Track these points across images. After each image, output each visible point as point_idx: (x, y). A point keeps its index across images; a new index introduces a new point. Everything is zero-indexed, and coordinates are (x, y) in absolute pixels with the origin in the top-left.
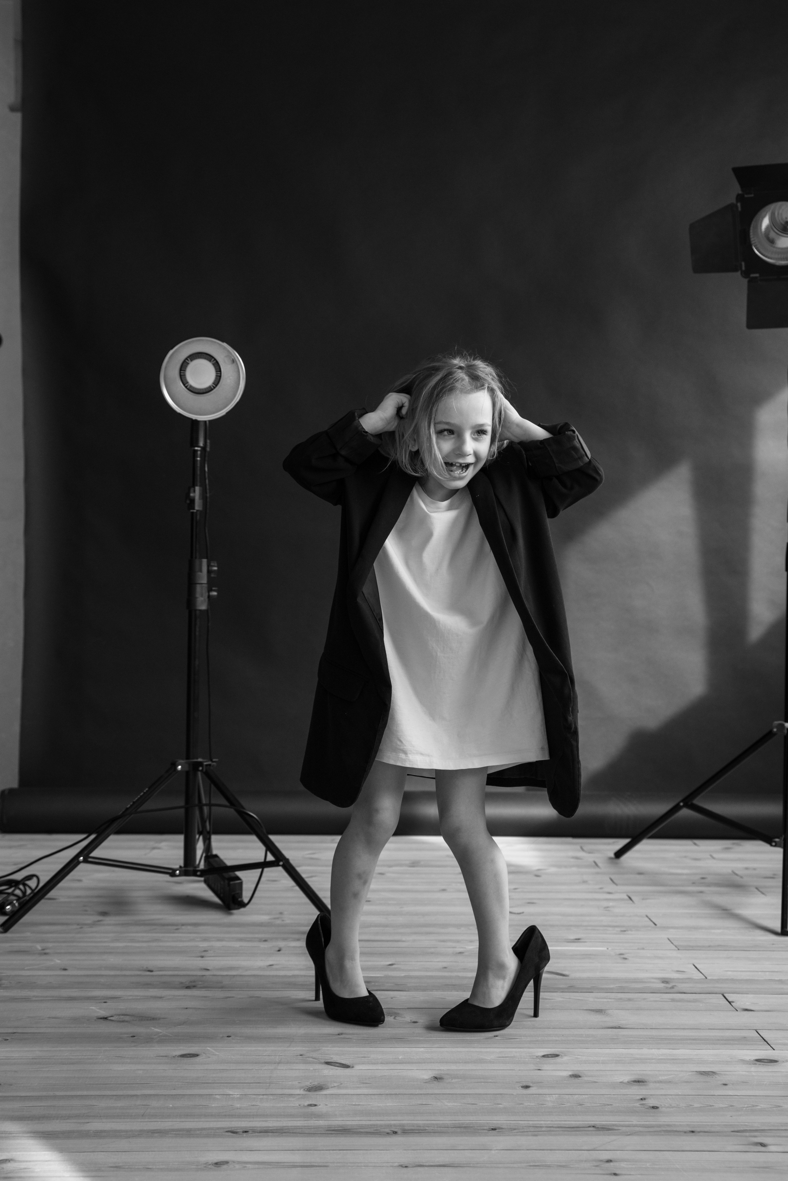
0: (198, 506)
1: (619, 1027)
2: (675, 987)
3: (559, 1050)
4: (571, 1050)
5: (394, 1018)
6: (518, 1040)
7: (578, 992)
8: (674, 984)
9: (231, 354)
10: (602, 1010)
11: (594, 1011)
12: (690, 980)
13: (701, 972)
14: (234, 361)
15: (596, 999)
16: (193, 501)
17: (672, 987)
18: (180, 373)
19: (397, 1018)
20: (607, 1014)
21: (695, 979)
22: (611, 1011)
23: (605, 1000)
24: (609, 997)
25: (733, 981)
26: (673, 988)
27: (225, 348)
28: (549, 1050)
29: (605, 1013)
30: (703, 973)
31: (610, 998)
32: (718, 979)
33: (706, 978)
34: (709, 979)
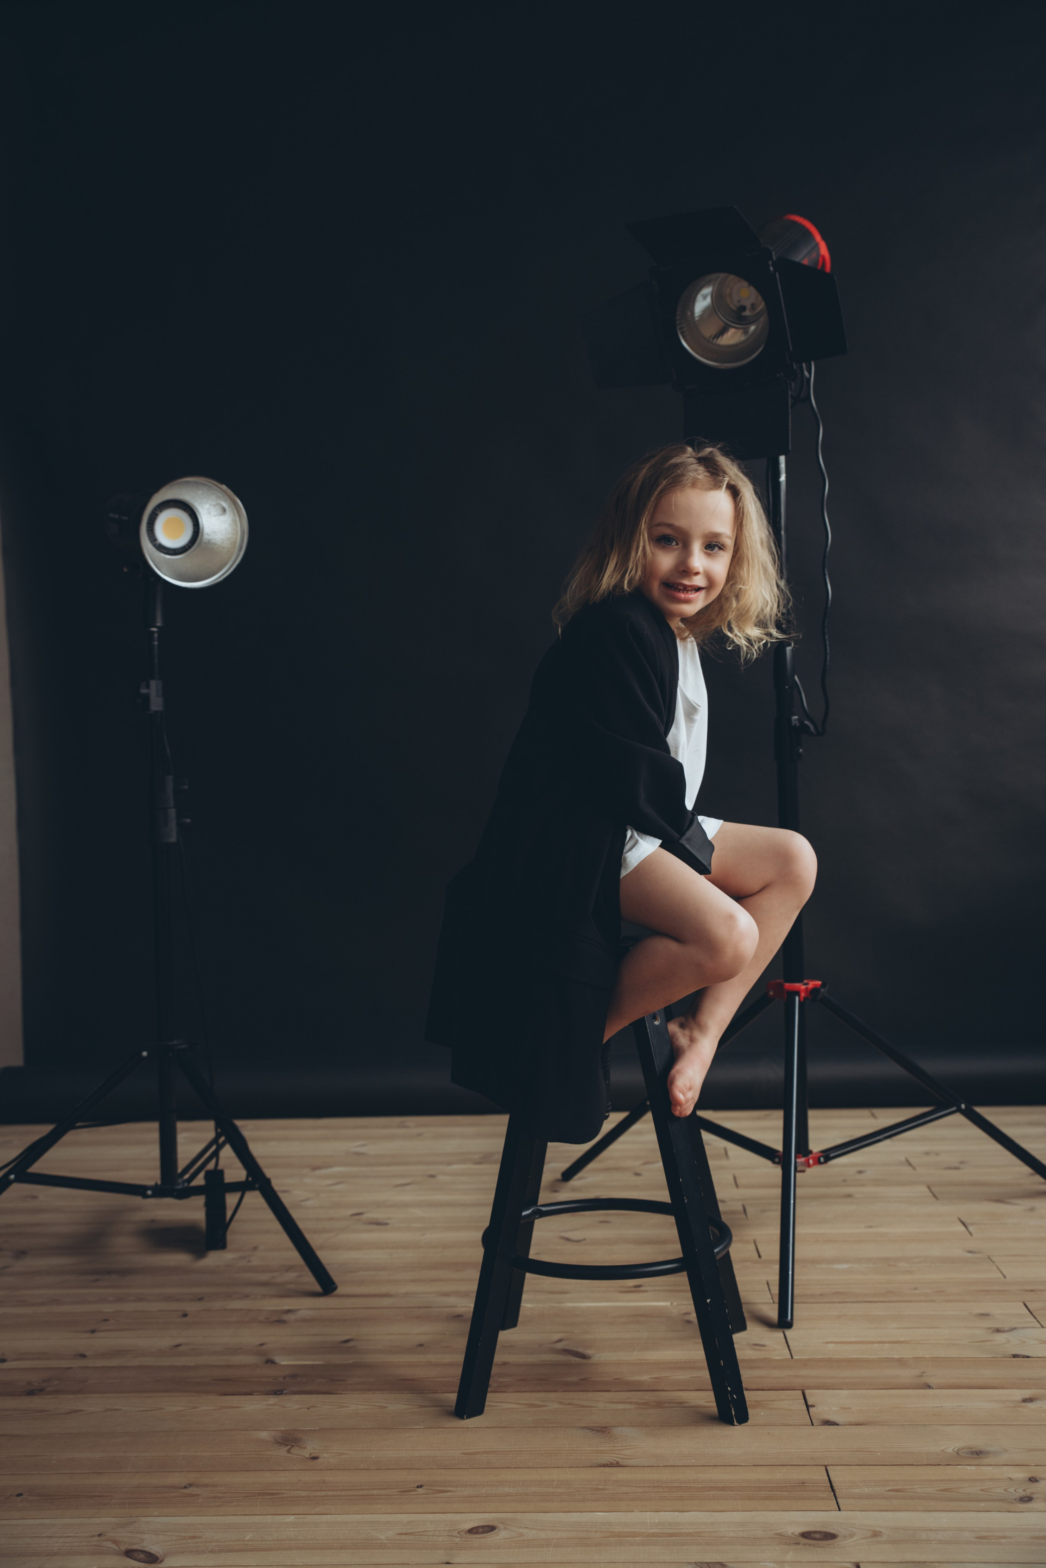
1: (618, 1463)
5: (289, 1451)
6: (450, 1494)
7: (588, 1391)
10: (606, 1427)
11: (593, 1430)
12: (767, 1363)
13: (788, 1346)
15: (607, 1405)
19: (293, 1450)
21: (774, 1360)
22: (620, 1429)
23: (621, 1406)
24: (629, 1400)
25: (830, 1362)
28: (486, 1516)
29: (609, 1433)
30: (791, 1348)
31: (631, 1403)
32: (809, 1360)
33: (792, 1357)
34: (796, 1360)
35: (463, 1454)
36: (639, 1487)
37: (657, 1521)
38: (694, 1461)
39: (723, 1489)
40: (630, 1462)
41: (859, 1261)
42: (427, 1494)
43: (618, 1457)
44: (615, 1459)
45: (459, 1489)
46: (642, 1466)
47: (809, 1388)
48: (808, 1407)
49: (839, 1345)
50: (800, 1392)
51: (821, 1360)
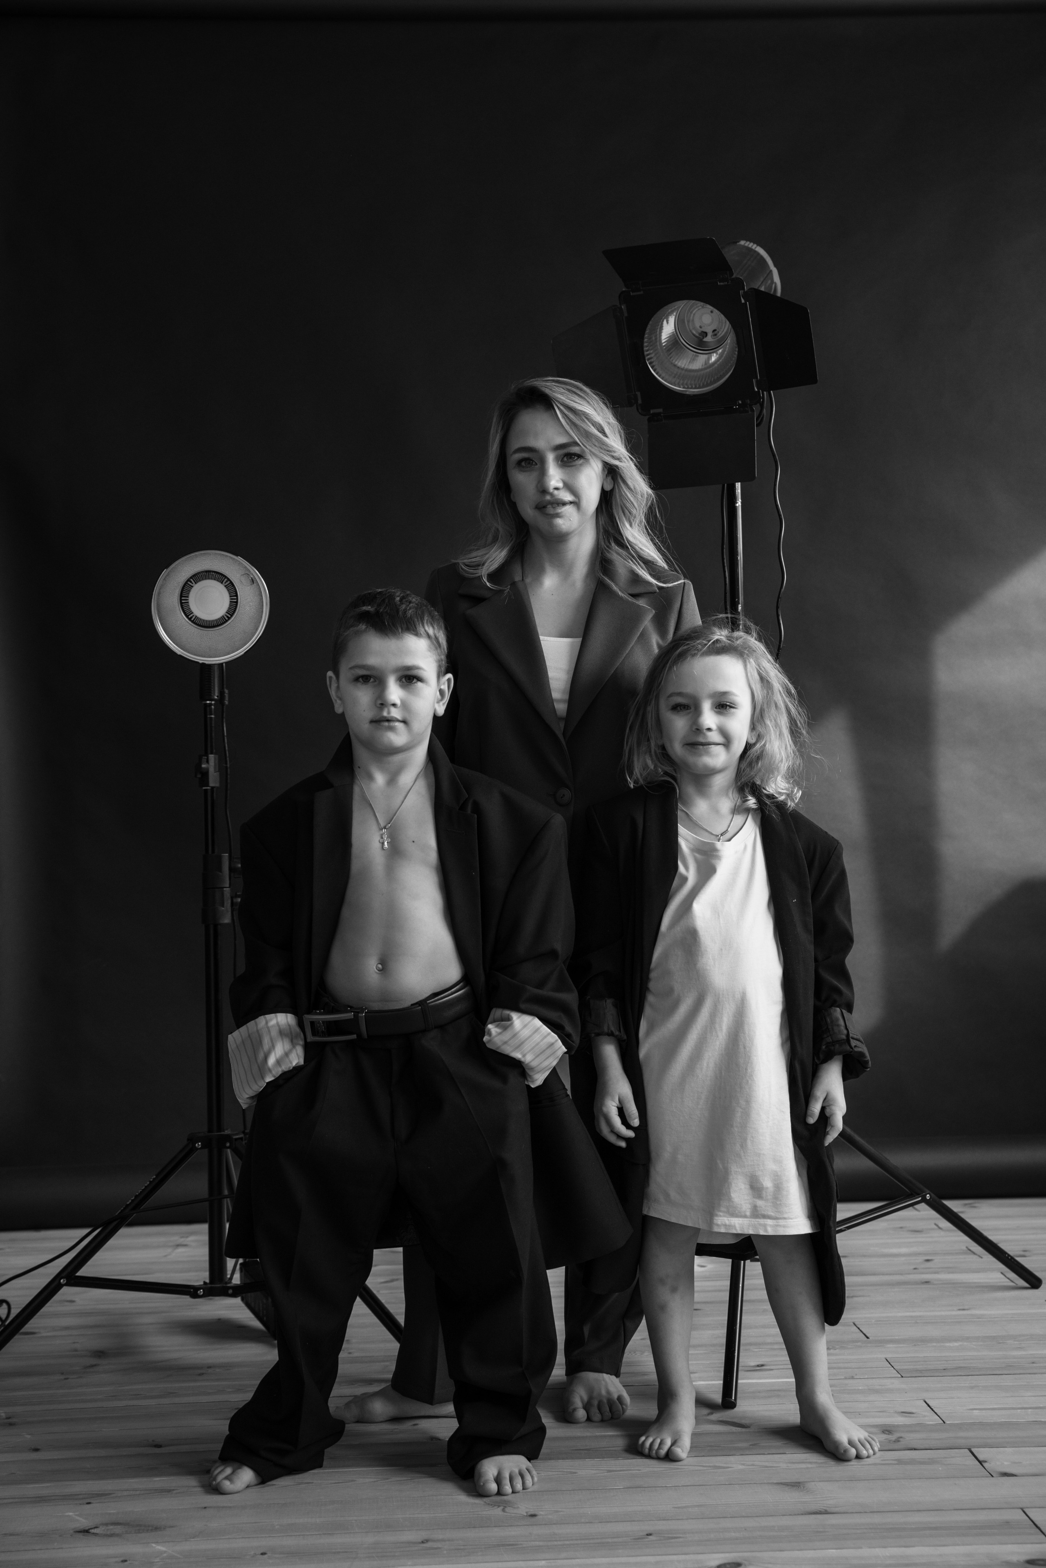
0: (214, 780)
1: (826, 1510)
2: (901, 1439)
3: (741, 1554)
4: (758, 1554)
5: (504, 1512)
6: (682, 1539)
7: (762, 1453)
8: (898, 1435)
9: (250, 571)
10: (799, 1483)
11: (787, 1486)
12: (921, 1427)
14: (253, 581)
15: (789, 1464)
16: (205, 774)
17: (897, 1441)
18: (181, 600)
19: (507, 1511)
20: (806, 1489)
21: (928, 1425)
22: (813, 1484)
23: (803, 1464)
25: (983, 1425)
26: (899, 1441)
27: (240, 564)
30: (939, 1414)
32: (961, 1424)
33: (944, 1423)
34: (949, 1424)
35: (674, 1508)
36: (857, 1529)
37: (888, 1555)
38: (896, 1507)
39: (936, 1528)
40: (836, 1510)
41: (968, 1339)
42: (660, 1540)
43: (824, 1506)
44: (821, 1507)
45: (688, 1535)
46: (851, 1513)
47: (974, 1447)
48: (980, 1462)
49: (984, 1411)
50: (967, 1451)
51: (974, 1424)
